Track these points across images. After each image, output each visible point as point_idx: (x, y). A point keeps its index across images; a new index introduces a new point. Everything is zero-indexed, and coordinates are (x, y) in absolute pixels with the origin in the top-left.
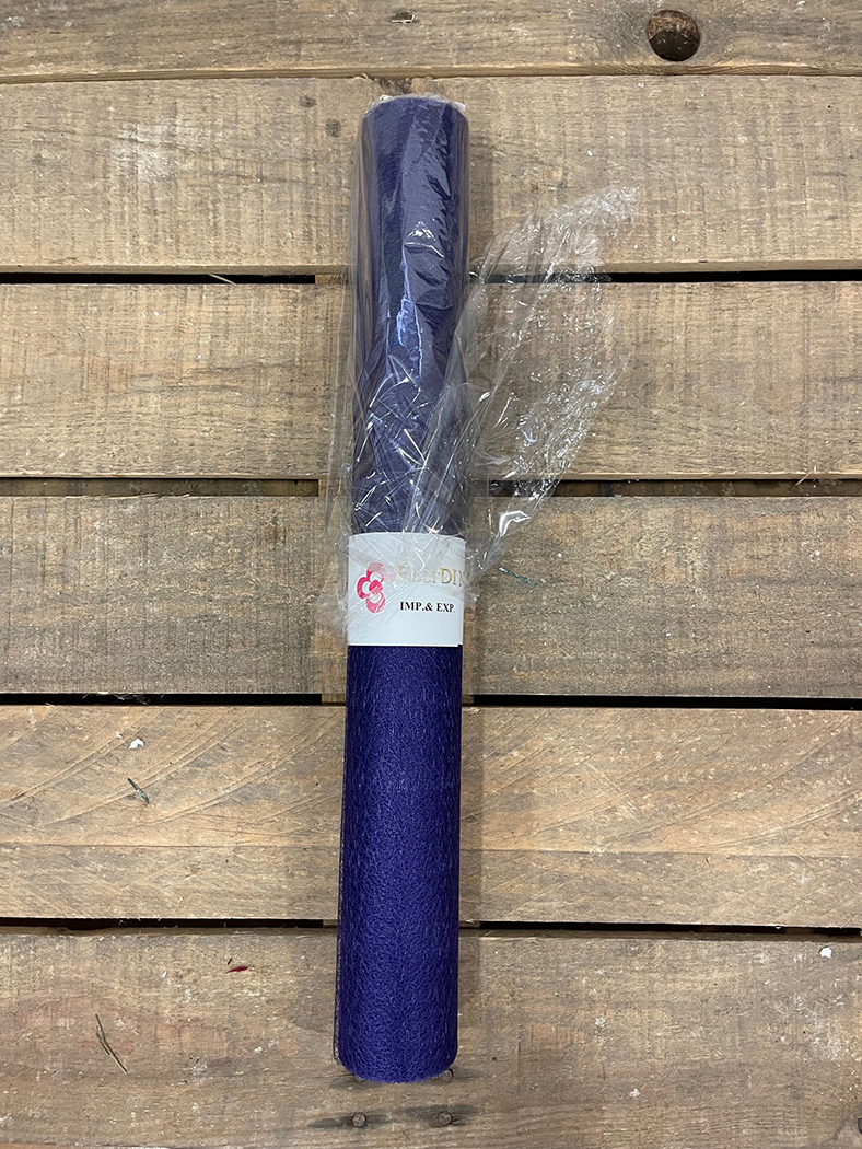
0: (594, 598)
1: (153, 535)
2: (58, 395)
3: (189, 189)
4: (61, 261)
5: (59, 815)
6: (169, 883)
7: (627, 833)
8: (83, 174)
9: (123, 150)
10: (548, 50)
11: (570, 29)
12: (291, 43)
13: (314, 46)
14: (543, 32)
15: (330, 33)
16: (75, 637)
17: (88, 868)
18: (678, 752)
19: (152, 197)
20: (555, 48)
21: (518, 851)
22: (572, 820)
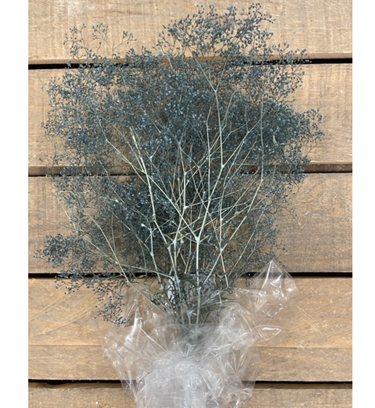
0: (300, 224)
5: (41, 331)
6: (94, 363)
7: (316, 339)
8: (41, 14)
17: (56, 356)
18: (340, 299)
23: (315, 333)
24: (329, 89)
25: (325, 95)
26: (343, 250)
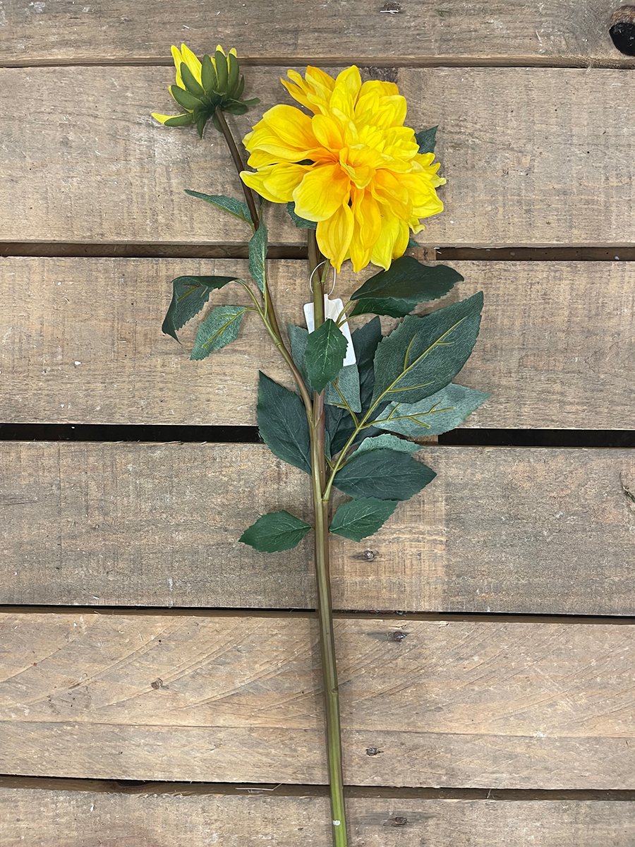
0: (545, 533)
1: (177, 476)
2: (93, 356)
3: (201, 172)
4: (91, 237)
5: (108, 700)
6: (198, 755)
7: (565, 722)
8: (106, 156)
9: (141, 134)
10: (521, 42)
11: (541, 22)
12: (289, 32)
13: (311, 36)
14: (518, 24)
15: (324, 23)
16: (115, 559)
17: (133, 742)
18: (608, 659)
19: (169, 179)
20: (527, 41)
21: (477, 735)
22: (520, 712)
23: (564, 714)
24: (603, 305)
25: (597, 315)
26: (617, 579)
